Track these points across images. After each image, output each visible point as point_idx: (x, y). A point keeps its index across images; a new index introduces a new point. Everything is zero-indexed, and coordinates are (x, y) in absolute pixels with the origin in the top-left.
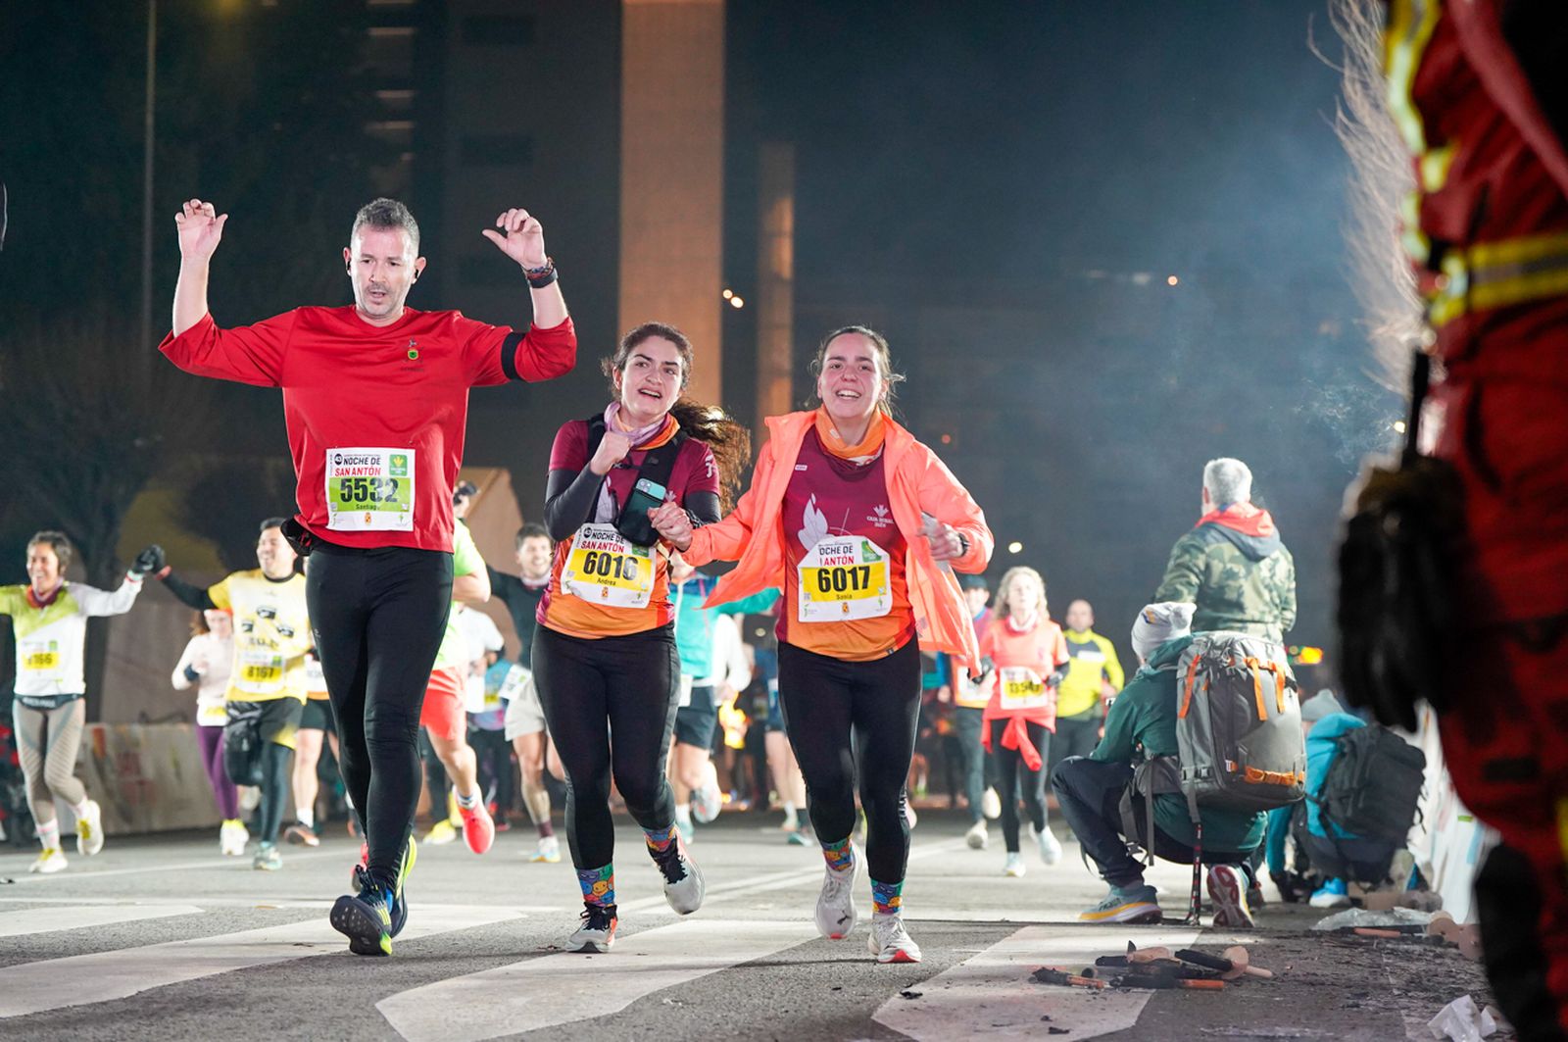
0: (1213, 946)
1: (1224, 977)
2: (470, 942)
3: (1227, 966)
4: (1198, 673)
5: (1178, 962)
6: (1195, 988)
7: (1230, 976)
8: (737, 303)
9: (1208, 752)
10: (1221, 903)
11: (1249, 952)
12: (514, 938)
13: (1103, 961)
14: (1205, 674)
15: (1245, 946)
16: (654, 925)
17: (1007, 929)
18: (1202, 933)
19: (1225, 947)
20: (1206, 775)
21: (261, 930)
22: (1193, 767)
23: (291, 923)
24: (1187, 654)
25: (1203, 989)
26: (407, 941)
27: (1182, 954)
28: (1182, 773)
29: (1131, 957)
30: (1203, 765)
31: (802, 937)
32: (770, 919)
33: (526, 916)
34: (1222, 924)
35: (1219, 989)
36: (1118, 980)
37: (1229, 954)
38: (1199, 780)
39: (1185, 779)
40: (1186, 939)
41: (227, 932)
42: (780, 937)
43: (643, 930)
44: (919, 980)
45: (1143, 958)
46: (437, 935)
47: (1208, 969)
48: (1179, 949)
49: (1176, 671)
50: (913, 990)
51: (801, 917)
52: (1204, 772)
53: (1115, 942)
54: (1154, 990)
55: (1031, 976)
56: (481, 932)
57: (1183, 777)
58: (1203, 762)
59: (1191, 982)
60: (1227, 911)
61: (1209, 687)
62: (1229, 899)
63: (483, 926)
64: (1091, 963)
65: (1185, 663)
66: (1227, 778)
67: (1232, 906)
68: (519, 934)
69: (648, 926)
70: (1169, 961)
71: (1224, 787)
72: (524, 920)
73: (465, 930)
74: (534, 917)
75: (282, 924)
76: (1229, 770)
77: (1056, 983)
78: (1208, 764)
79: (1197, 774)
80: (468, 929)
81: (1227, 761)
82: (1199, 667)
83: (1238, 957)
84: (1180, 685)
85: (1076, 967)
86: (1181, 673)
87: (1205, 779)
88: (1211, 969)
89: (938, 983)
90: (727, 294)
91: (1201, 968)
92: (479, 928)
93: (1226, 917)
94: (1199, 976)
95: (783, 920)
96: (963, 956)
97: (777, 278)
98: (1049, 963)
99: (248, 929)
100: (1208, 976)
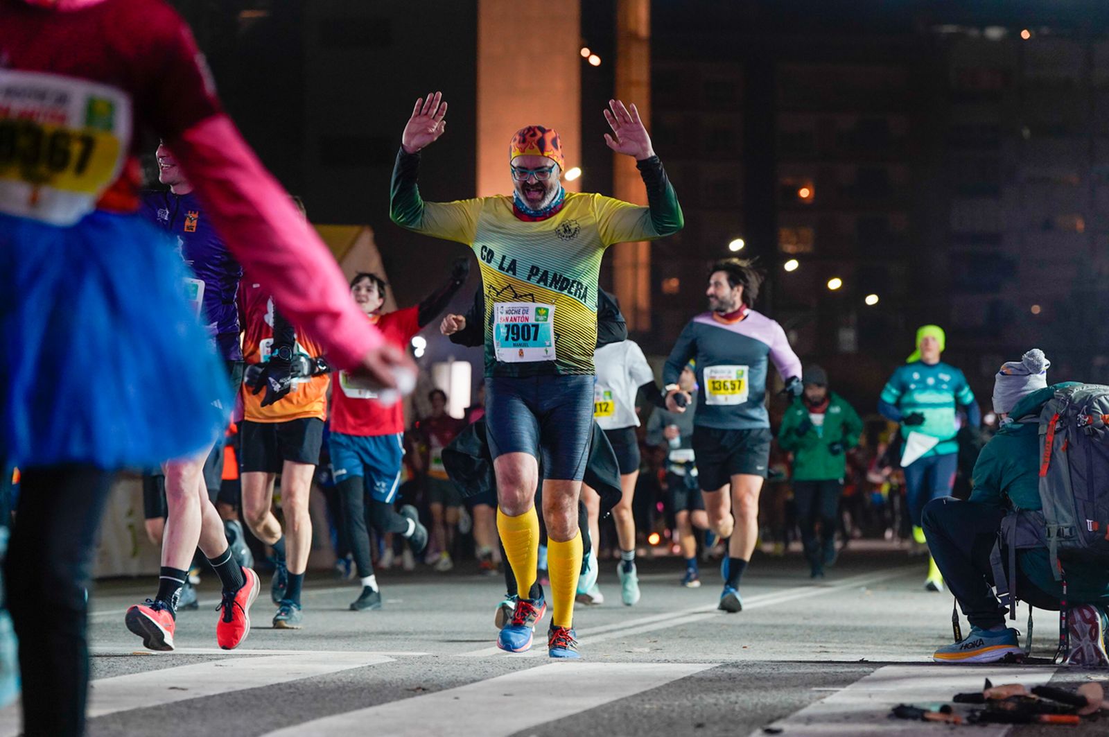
0: (1069, 683)
1: (1080, 713)
2: (340, 684)
3: (1082, 702)
4: (1057, 432)
5: (1034, 699)
6: (1051, 723)
7: (1085, 711)
8: (595, 61)
9: (1069, 511)
10: (1080, 640)
11: (1103, 689)
12: (384, 681)
13: (960, 698)
14: (1064, 432)
15: (1101, 683)
16: (520, 668)
17: (866, 669)
18: (1056, 672)
19: (1080, 684)
20: (1068, 534)
21: (137, 675)
22: (1056, 525)
23: (165, 668)
24: (1048, 408)
25: (1059, 724)
26: (279, 684)
27: (1038, 690)
28: (1047, 529)
29: (988, 694)
30: (1065, 524)
31: (665, 678)
32: (633, 661)
33: (394, 660)
34: (1078, 662)
35: (1074, 724)
36: (975, 716)
37: (1083, 690)
38: (1062, 539)
39: (1049, 536)
40: (1042, 678)
41: (103, 678)
42: (642, 678)
43: (509, 672)
44: (779, 718)
45: (999, 696)
46: (308, 678)
47: (1062, 705)
48: (1034, 686)
49: (1037, 425)
50: (775, 726)
51: (664, 659)
52: (1066, 531)
53: (972, 681)
54: (1010, 726)
55: (891, 712)
56: (351, 675)
57: (1047, 534)
58: (1066, 522)
59: (1046, 717)
60: (1085, 648)
61: (1068, 447)
62: (1088, 637)
63: (353, 669)
64: (948, 699)
65: (1046, 419)
66: (1090, 537)
67: (1091, 644)
68: (387, 678)
69: (514, 668)
70: (1025, 697)
71: (1086, 546)
72: (393, 664)
73: (336, 673)
74: (402, 661)
75: (156, 669)
76: (1091, 530)
77: (914, 718)
78: (1069, 524)
79: (1059, 533)
80: (339, 672)
81: (1088, 521)
82: (1058, 426)
83: (1094, 694)
84: (1042, 440)
85: (934, 704)
86: (1042, 430)
87: (1067, 538)
88: (1066, 705)
89: (799, 720)
90: (585, 52)
91: (1057, 704)
92: (349, 671)
93: (1083, 655)
94: (1053, 710)
95: (646, 662)
96: (822, 694)
97: (634, 36)
98: (907, 701)
99: (124, 674)
100: (1064, 712)
